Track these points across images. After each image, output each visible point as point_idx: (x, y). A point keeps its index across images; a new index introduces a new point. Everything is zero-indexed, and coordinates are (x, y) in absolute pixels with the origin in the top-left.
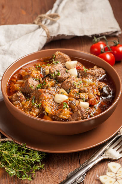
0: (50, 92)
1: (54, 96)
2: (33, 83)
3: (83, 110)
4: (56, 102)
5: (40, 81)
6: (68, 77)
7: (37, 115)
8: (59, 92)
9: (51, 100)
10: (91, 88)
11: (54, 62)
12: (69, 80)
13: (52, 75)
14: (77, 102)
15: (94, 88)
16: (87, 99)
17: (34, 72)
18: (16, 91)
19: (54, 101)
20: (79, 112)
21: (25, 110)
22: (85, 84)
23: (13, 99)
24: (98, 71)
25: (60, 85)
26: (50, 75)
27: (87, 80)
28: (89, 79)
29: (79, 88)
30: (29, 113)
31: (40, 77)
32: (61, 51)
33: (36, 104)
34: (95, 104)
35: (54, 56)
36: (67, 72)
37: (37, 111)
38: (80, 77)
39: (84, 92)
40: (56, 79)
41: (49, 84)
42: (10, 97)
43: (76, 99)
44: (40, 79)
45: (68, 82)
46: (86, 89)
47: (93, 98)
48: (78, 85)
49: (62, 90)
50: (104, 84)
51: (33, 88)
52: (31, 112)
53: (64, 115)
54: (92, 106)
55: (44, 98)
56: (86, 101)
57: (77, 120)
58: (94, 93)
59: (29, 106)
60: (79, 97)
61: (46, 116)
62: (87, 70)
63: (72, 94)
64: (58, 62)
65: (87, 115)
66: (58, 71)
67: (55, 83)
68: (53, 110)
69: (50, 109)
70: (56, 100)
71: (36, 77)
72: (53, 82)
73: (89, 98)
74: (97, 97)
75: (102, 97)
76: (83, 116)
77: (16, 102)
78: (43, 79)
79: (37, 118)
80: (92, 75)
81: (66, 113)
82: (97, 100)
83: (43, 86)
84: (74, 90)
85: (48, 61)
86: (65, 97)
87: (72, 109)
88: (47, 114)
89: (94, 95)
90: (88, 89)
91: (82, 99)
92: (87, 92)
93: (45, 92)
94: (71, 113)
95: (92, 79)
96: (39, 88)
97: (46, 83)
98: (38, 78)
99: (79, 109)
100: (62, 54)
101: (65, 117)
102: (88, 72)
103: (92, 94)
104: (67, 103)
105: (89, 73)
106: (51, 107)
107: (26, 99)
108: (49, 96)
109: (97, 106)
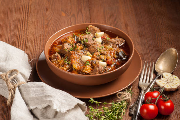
0: (79, 53)
1: (82, 56)
2: (67, 47)
3: (100, 67)
4: (82, 61)
5: (73, 46)
6: (94, 44)
7: (67, 70)
8: (86, 54)
9: (79, 59)
10: (109, 52)
11: (87, 33)
12: (94, 46)
13: (82, 41)
14: (97, 61)
15: (112, 52)
16: (106, 59)
17: (69, 39)
18: (55, 53)
19: (81, 60)
20: (97, 69)
21: (59, 66)
22: (106, 49)
23: (52, 58)
24: (118, 40)
25: (87, 49)
26: (81, 42)
27: (108, 46)
28: (110, 46)
29: (100, 52)
30: (61, 68)
31: (74, 43)
32: (93, 25)
33: (67, 62)
34: (112, 64)
35: (87, 28)
36: (93, 40)
37: (67, 67)
38: (104, 44)
39: (104, 54)
40: (84, 45)
41: (79, 48)
42: (50, 57)
43: (97, 59)
44: (73, 44)
45: (93, 47)
46: (105, 53)
47: (110, 59)
48: (100, 49)
49: (88, 53)
50: (121, 50)
51: (67, 50)
52: (63, 68)
53: (86, 70)
54: (109, 65)
55: (73, 57)
56: (104, 61)
57: (96, 74)
58: (111, 56)
59: (63, 63)
60: (99, 58)
61: (74, 71)
62: (109, 39)
63: (95, 56)
64: (90, 33)
65: (103, 71)
66: (86, 39)
67: (84, 47)
68: (79, 67)
69: (77, 66)
70: (82, 60)
71: (71, 43)
72: (82, 46)
73: (107, 59)
74: (114, 59)
75: (118, 59)
76: (100, 71)
77: (54, 60)
78: (75, 44)
79: (67, 72)
80: (113, 43)
81: (87, 69)
82: (114, 61)
83: (74, 49)
84: (96, 53)
85: (83, 32)
86: (89, 58)
87: (93, 66)
88: (75, 69)
89: (111, 57)
90: (107, 53)
91: (102, 59)
92: (106, 55)
93: (74, 53)
94: (92, 69)
95: (112, 46)
96: (71, 51)
97: (76, 47)
98: (72, 44)
99: (98, 66)
100: (93, 27)
101: (87, 72)
102: (109, 40)
103: (109, 56)
104: (89, 61)
105: (110, 42)
106: (78, 64)
107: (62, 58)
108: (78, 57)
109: (112, 66)
